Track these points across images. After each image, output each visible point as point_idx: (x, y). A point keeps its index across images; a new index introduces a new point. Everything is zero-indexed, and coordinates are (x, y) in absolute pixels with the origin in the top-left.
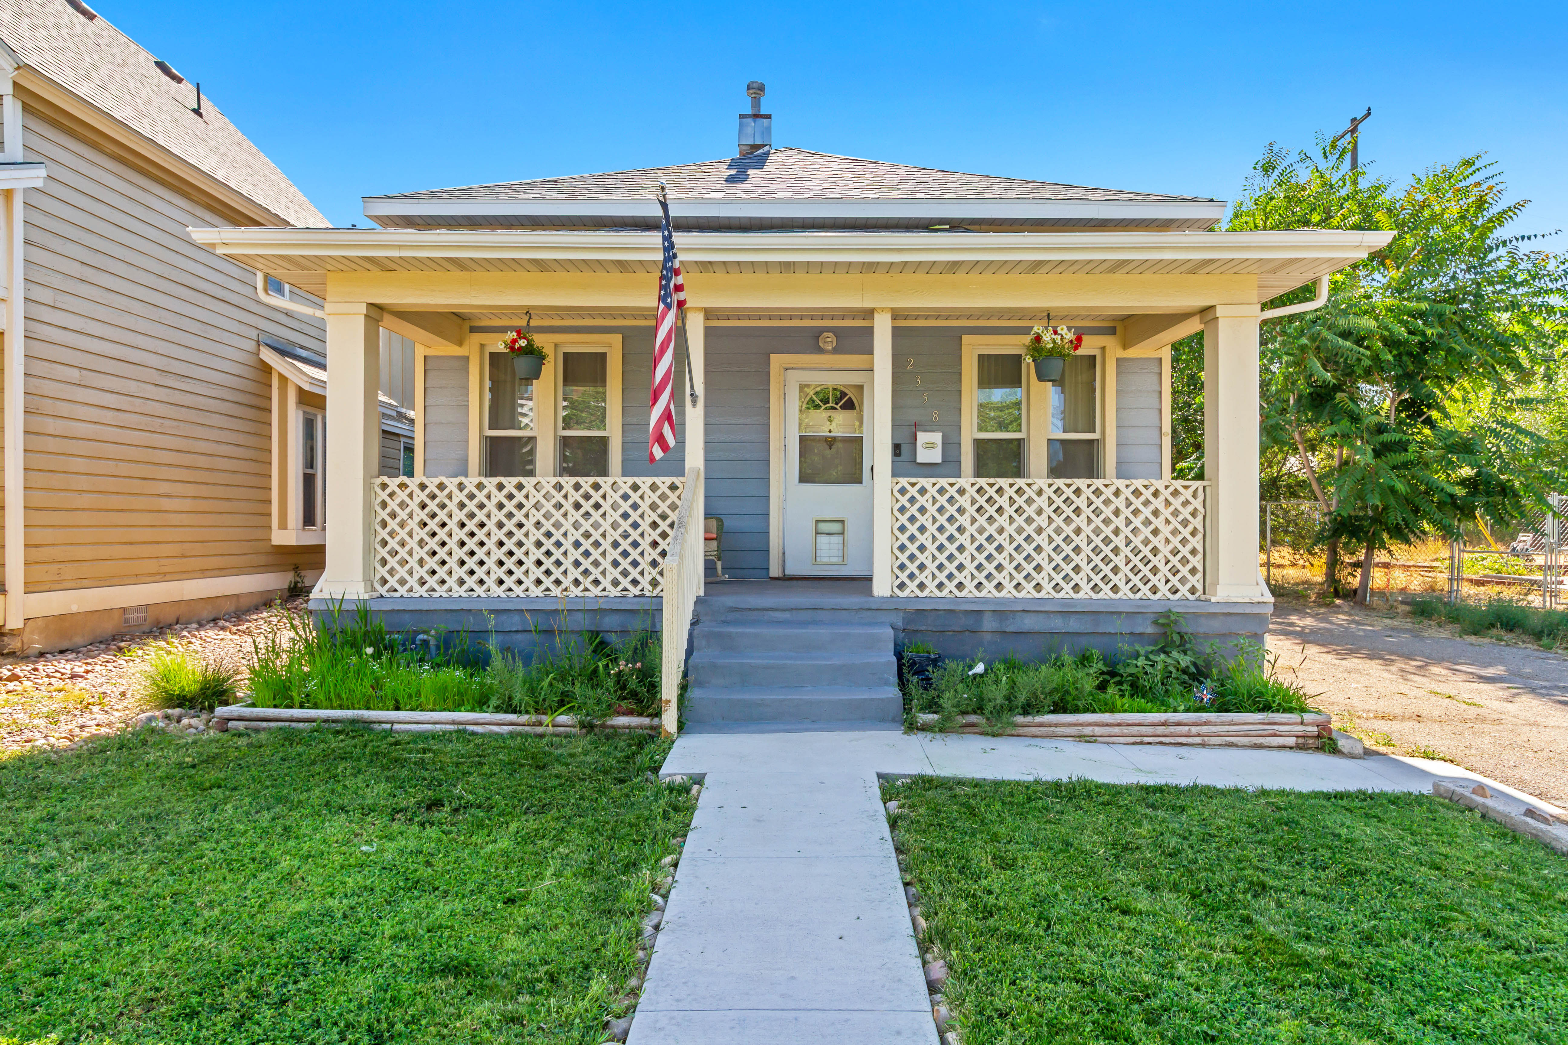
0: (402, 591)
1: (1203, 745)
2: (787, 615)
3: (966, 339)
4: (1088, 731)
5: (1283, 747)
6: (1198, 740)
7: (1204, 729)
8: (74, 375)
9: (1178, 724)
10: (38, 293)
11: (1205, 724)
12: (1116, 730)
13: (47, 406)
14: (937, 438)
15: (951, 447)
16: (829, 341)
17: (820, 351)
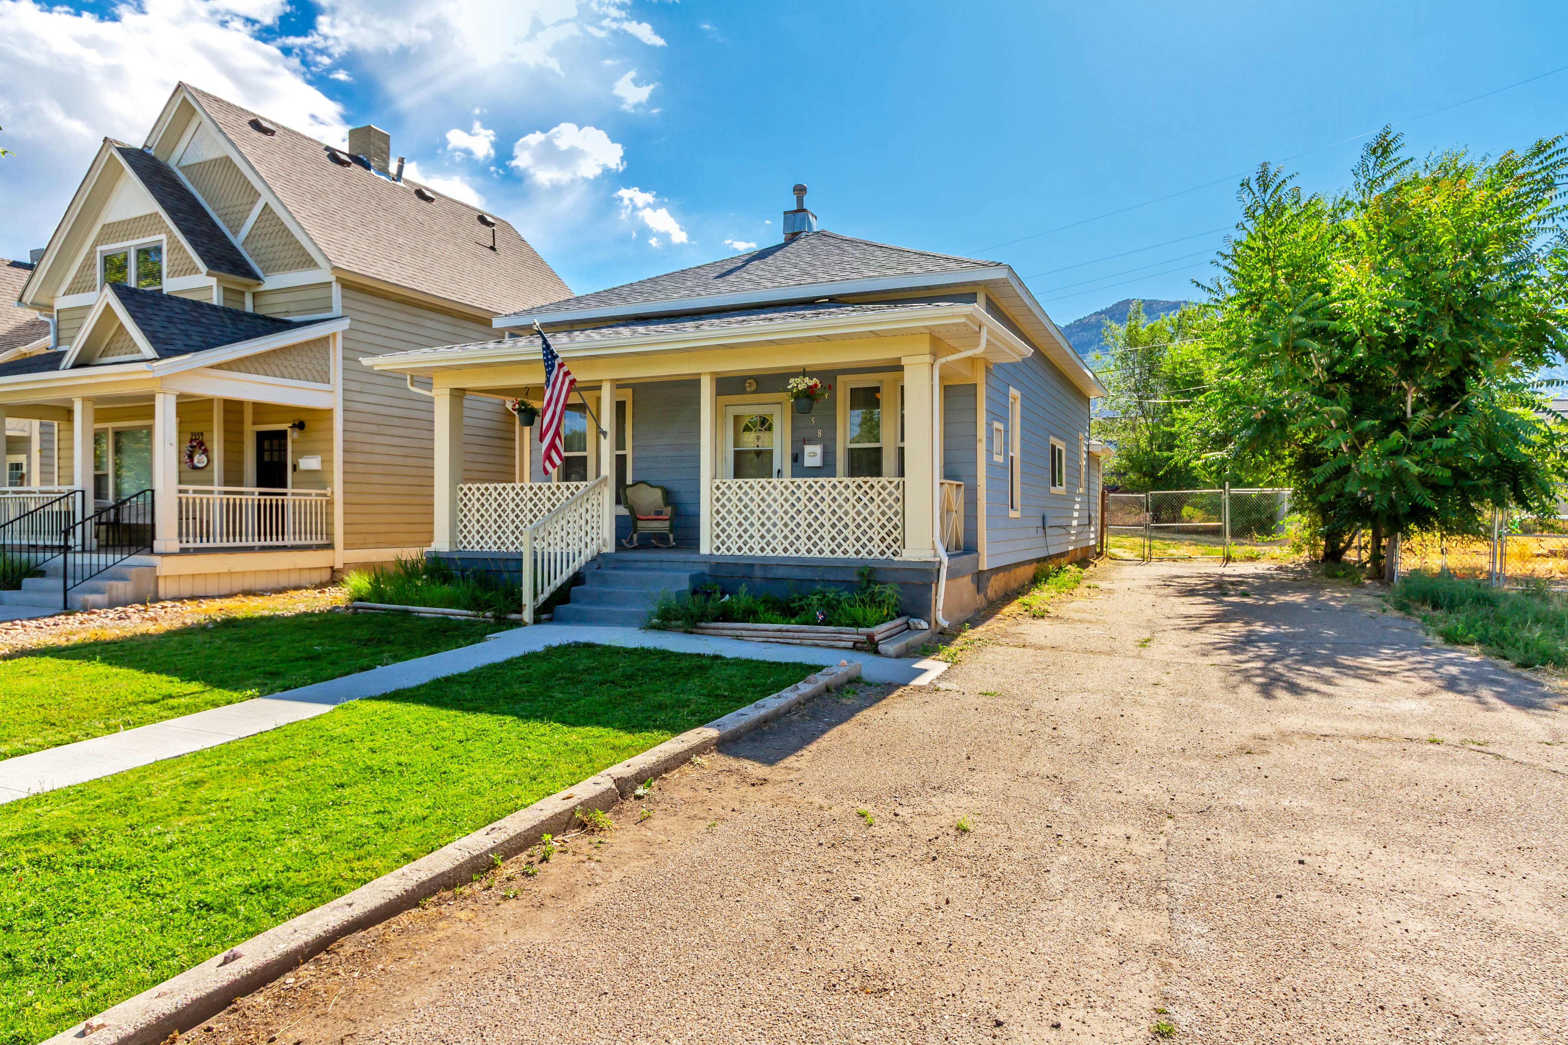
0: (469, 548)
1: (800, 644)
2: (645, 565)
3: (840, 379)
4: (738, 633)
5: (846, 648)
6: (798, 641)
7: (802, 635)
8: (374, 428)
9: (788, 631)
10: (352, 386)
11: (802, 632)
12: (754, 633)
13: (357, 447)
14: (818, 449)
15: (829, 455)
16: (751, 386)
17: (744, 392)
